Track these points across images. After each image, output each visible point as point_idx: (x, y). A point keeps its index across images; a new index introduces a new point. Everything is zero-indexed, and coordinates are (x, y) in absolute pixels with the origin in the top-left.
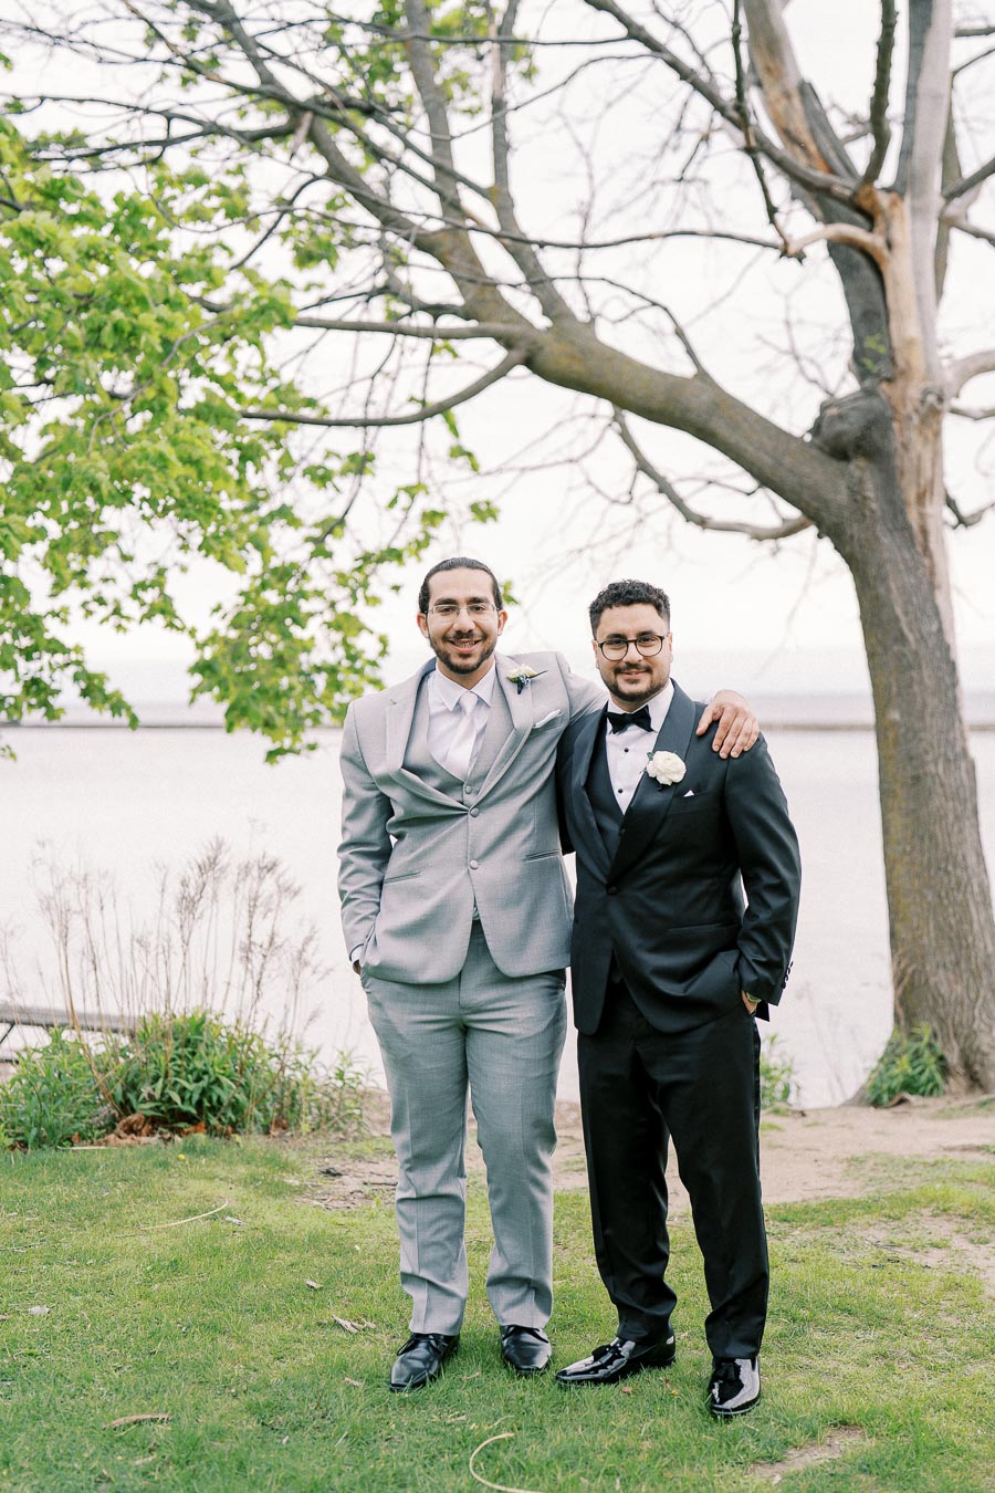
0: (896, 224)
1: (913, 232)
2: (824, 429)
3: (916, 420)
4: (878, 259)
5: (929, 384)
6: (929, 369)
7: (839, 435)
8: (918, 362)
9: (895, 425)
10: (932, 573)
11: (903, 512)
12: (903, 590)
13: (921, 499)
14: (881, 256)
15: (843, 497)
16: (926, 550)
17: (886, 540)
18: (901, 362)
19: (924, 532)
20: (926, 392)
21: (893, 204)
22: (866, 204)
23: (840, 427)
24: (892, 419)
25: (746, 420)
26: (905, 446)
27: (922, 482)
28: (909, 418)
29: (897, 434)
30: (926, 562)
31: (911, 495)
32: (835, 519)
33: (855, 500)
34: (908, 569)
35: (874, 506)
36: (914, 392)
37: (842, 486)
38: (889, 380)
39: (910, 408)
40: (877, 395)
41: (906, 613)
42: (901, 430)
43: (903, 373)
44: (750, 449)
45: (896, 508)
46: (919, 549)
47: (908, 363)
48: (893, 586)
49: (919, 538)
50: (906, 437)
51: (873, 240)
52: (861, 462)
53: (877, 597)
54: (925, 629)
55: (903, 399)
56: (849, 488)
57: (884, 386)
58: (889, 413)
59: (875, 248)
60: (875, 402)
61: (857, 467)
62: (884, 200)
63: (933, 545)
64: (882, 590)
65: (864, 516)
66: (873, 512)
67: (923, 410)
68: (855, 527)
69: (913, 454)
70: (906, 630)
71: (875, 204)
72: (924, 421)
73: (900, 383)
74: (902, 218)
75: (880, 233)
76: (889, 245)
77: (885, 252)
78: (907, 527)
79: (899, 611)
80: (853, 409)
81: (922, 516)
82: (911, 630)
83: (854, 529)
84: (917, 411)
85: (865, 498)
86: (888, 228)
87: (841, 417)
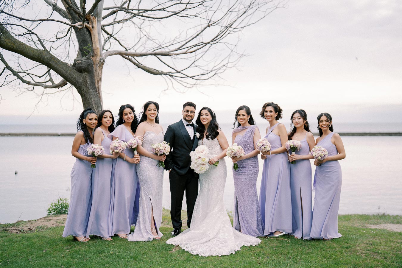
0: (94, 23)
1: (98, 25)
2: (76, 65)
3: (98, 65)
4: (90, 30)
5: (101, 58)
6: (101, 55)
7: (81, 67)
8: (99, 53)
9: (94, 66)
10: (100, 98)
11: (95, 84)
12: (95, 101)
13: (98, 82)
14: (91, 30)
15: (81, 81)
16: (99, 92)
17: (91, 90)
18: (95, 52)
19: (99, 89)
20: (101, 59)
21: (93, 19)
22: (88, 18)
23: (81, 65)
24: (93, 65)
25: (58, 62)
26: (96, 71)
27: (99, 78)
28: (97, 65)
29: (94, 68)
30: (99, 95)
31: (96, 81)
32: (80, 85)
33: (84, 81)
34: (96, 97)
35: (89, 83)
36: (98, 59)
37: (81, 78)
38: (93, 56)
39: (97, 63)
40: (90, 59)
41: (95, 106)
42: (95, 67)
43: (96, 55)
44: (60, 69)
45: (93, 83)
46: (98, 92)
47: (97, 53)
48: (93, 100)
49: (98, 90)
50: (96, 68)
51: (89, 26)
52: (86, 73)
53: (89, 102)
54: (99, 110)
55: (96, 60)
56: (83, 79)
57: (91, 57)
58: (93, 63)
59: (90, 28)
60: (90, 61)
61: (85, 74)
62: (92, 18)
63: (100, 92)
64: (90, 101)
65: (86, 85)
66: (88, 84)
67: (100, 63)
68: (84, 87)
69: (97, 72)
70: (95, 109)
71: (90, 18)
72: (100, 65)
73: (95, 57)
74: (96, 22)
75: (91, 24)
76: (93, 28)
77: (92, 29)
78: (95, 88)
79: (94, 106)
80: (84, 62)
81: (98, 85)
82: (96, 110)
83: (84, 88)
84: (99, 63)
85: (87, 81)
86: (92, 24)
87: (81, 63)
